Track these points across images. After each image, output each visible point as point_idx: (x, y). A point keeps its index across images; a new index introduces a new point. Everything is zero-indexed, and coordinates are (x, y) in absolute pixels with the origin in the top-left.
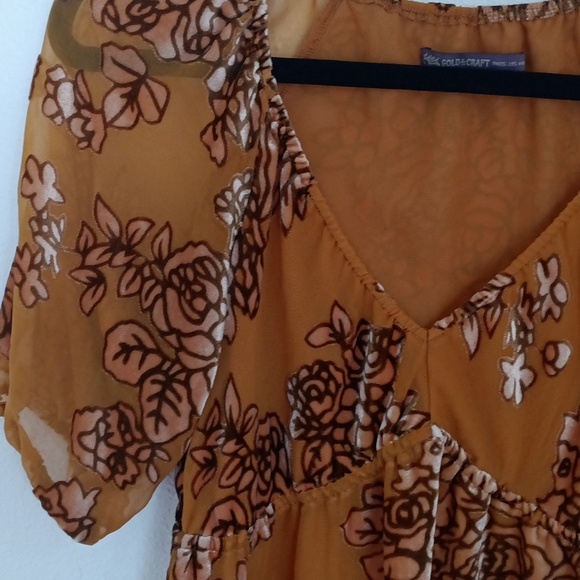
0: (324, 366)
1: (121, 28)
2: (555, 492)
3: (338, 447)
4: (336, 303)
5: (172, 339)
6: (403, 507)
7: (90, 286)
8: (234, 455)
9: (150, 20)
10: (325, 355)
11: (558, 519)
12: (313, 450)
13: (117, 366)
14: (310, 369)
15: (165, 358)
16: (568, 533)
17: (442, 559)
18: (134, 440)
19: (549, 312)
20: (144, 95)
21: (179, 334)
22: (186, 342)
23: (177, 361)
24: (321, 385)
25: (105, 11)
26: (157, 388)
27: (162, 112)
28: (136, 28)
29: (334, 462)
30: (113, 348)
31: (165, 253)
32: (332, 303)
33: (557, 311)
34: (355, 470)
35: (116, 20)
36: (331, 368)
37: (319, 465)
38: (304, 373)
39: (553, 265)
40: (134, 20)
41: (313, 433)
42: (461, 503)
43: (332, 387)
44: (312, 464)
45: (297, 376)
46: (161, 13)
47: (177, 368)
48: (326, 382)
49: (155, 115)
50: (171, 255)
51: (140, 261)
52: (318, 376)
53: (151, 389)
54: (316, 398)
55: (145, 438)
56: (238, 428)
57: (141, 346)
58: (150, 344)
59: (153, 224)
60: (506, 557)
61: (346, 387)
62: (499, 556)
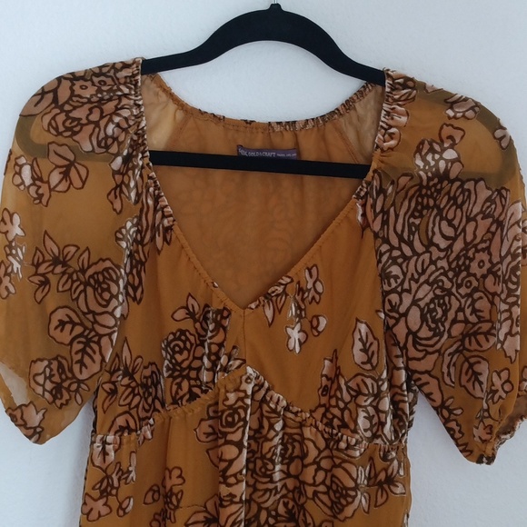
0: (183, 332)
1: (60, 134)
2: (320, 406)
3: (193, 382)
4: (190, 295)
5: (90, 316)
6: (229, 415)
7: (40, 286)
8: (128, 386)
9: (77, 129)
10: (183, 326)
11: (321, 422)
12: (177, 384)
13: (57, 334)
14: (174, 334)
15: (86, 328)
16: (327, 430)
17: (256, 449)
18: (67, 378)
19: (313, 298)
20: (73, 173)
21: (94, 313)
22: (98, 318)
23: (93, 329)
24: (181, 344)
25: (50, 124)
26: (81, 346)
27: (84, 183)
28: (69, 133)
29: (190, 391)
30: (55, 323)
31: (86, 266)
32: (187, 294)
33: (317, 297)
34: (203, 396)
35: (56, 129)
36: (187, 333)
37: (181, 393)
38: (171, 337)
39: (314, 271)
40: (67, 129)
41: (177, 373)
42: (265, 414)
43: (188, 345)
44: (177, 393)
45: (167, 339)
46: (83, 125)
47: (93, 333)
48: (184, 342)
49: (80, 185)
50: (89, 267)
51: (70, 271)
52: (179, 339)
53: (77, 347)
54: (178, 352)
55: (74, 376)
56: (130, 371)
57: (71, 321)
58: (77, 320)
59: (78, 248)
60: (294, 447)
61: (197, 346)
62: (290, 447)
